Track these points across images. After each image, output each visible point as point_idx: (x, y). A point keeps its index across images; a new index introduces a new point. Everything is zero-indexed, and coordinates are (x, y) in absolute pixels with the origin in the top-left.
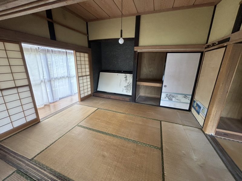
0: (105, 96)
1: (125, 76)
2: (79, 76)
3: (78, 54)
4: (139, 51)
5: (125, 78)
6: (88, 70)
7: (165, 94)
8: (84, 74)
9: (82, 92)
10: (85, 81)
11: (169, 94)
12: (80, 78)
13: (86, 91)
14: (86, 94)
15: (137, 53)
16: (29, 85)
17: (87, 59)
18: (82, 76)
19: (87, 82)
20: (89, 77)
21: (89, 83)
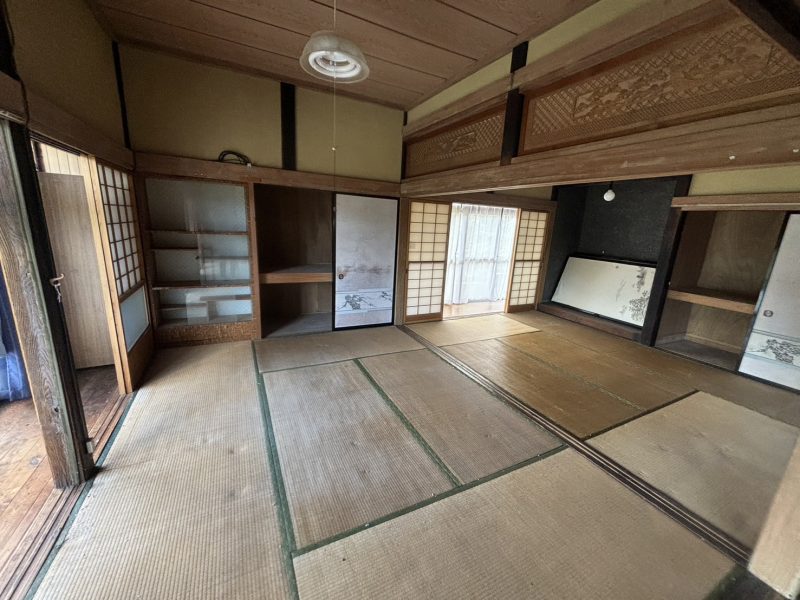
0: (568, 314)
1: (639, 274)
2: (517, 258)
3: (526, 215)
4: (685, 207)
5: (638, 280)
6: (539, 248)
7: (766, 338)
8: (528, 256)
9: (515, 294)
10: (527, 271)
11: (780, 341)
12: (519, 265)
13: (524, 294)
14: (522, 302)
15: (680, 214)
16: (445, 262)
17: (542, 225)
18: (524, 261)
19: (531, 275)
20: (537, 264)
21: (535, 278)
